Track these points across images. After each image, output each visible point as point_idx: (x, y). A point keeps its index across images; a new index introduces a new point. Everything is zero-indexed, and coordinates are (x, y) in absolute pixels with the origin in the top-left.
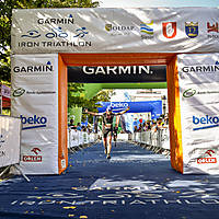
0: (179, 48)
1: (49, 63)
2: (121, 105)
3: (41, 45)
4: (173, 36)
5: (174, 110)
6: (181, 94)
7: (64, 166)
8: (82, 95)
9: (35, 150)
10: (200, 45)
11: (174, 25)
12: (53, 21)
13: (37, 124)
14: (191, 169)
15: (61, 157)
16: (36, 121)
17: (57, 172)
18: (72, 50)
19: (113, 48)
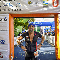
4: (57, 6)
7: (12, 59)
13: (1, 43)
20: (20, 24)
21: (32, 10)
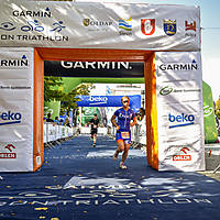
0: (157, 45)
1: (24, 57)
2: (100, 99)
3: (16, 38)
5: (151, 107)
6: (158, 92)
7: (39, 163)
8: (60, 89)
9: (8, 147)
10: (177, 43)
11: (153, 22)
12: (29, 13)
13: (11, 120)
14: (166, 166)
15: (36, 154)
16: (10, 116)
17: (32, 170)
18: (48, 45)
19: (90, 43)
20: (57, 95)
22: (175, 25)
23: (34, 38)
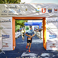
1: (10, 20)
3: (7, 15)
4: (45, 12)
7: (14, 48)
9: (6, 44)
10: (52, 15)
11: (45, 9)
18: (16, 16)
21: (28, 15)
22: (51, 10)
23: (12, 14)
